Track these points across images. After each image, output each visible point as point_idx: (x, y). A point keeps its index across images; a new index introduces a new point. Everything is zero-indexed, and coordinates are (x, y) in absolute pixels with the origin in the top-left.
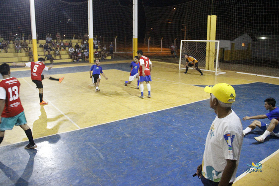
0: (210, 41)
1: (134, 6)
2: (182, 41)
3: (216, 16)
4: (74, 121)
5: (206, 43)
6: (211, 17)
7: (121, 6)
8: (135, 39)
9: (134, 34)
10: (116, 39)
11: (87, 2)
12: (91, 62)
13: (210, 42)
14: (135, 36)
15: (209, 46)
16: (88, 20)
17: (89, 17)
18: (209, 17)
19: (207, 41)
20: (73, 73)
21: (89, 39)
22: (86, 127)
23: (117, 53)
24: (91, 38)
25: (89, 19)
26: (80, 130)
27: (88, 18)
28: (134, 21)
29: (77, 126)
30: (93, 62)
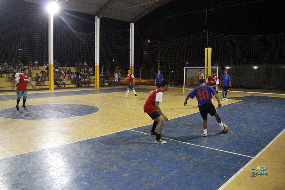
0: (207, 67)
1: (130, 38)
2: (185, 67)
3: (211, 48)
5: (204, 68)
6: (208, 49)
7: (121, 38)
8: (131, 67)
9: (130, 63)
11: (95, 33)
12: (96, 87)
13: (208, 69)
14: (132, 65)
15: (207, 71)
16: (95, 49)
17: (95, 46)
18: (206, 49)
19: (206, 67)
21: (95, 67)
24: (97, 65)
28: (130, 52)
30: (99, 87)
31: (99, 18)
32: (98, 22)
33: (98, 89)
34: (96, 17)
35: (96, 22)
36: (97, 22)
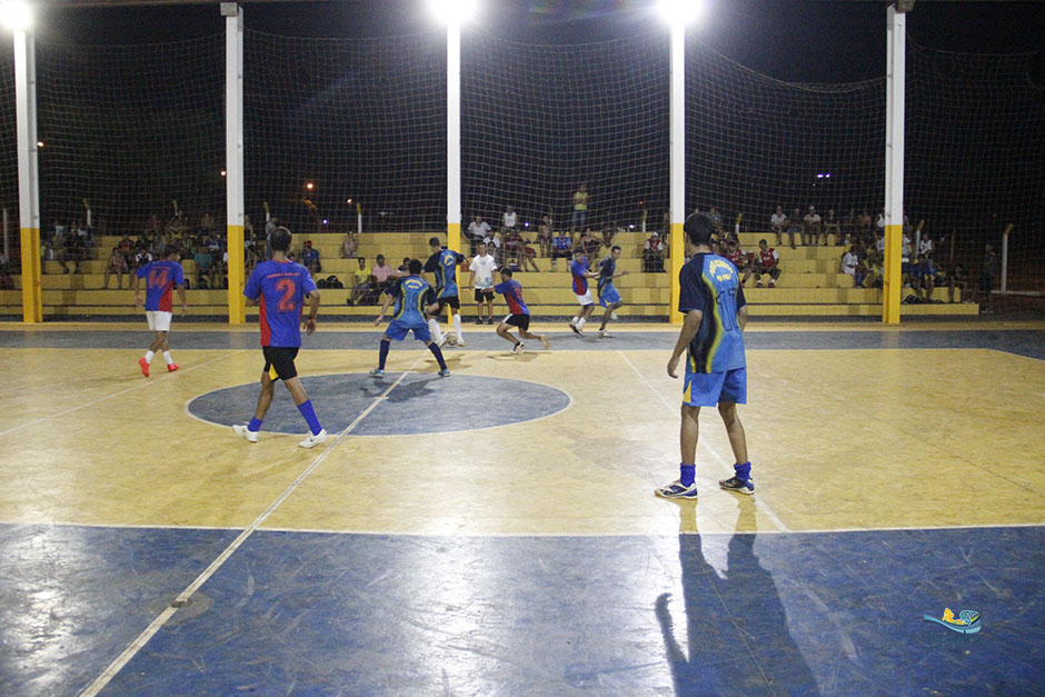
4: (765, 502)
10: (1006, 237)
11: (885, 82)
12: (887, 321)
16: (884, 148)
17: (888, 141)
20: (810, 352)
22: (811, 527)
23: (1009, 295)
24: (893, 223)
25: (891, 146)
26: (783, 537)
27: (885, 141)
29: (776, 520)
30: (898, 322)
31: (898, 10)
32: (896, 28)
33: (891, 330)
34: (890, 9)
35: (889, 33)
36: (892, 30)
